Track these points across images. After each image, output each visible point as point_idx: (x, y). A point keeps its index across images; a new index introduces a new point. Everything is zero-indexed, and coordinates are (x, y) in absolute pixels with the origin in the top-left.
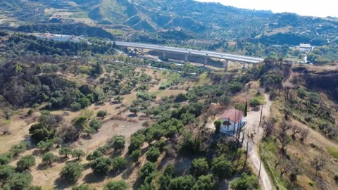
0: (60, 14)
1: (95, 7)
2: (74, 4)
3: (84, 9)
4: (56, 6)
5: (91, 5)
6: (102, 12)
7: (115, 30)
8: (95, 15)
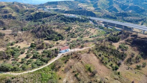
0: (83, 6)
1: (96, 2)
2: (89, 1)
3: (92, 3)
4: (83, 2)
5: (95, 2)
6: (98, 4)
7: (97, 12)
8: (95, 6)
